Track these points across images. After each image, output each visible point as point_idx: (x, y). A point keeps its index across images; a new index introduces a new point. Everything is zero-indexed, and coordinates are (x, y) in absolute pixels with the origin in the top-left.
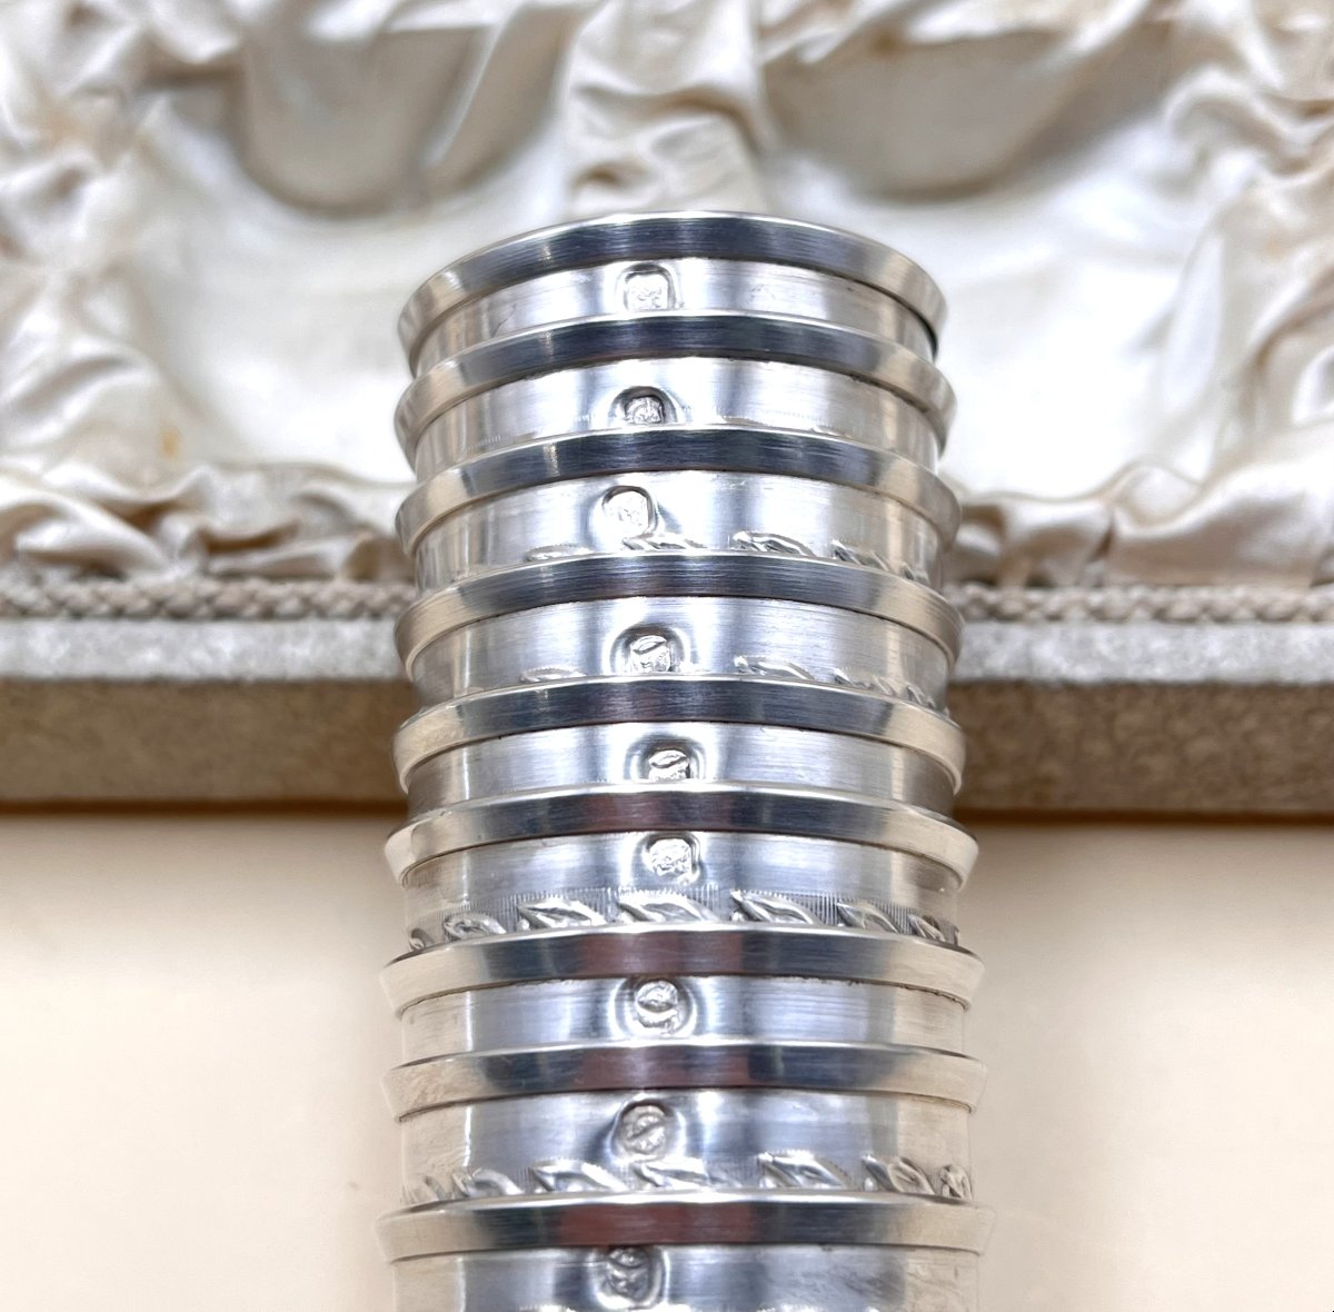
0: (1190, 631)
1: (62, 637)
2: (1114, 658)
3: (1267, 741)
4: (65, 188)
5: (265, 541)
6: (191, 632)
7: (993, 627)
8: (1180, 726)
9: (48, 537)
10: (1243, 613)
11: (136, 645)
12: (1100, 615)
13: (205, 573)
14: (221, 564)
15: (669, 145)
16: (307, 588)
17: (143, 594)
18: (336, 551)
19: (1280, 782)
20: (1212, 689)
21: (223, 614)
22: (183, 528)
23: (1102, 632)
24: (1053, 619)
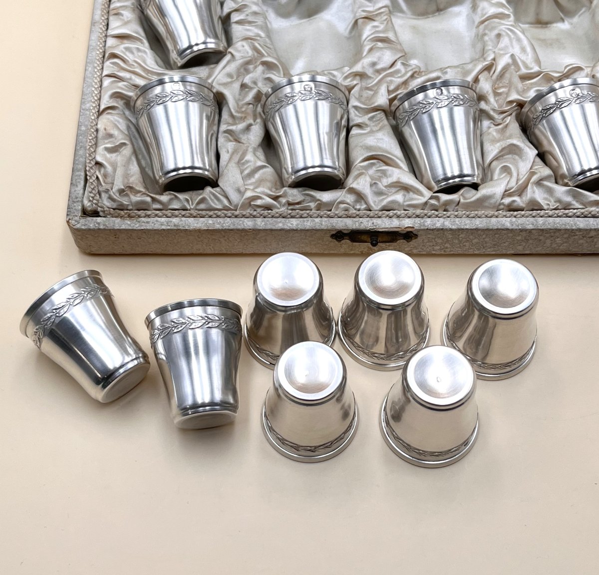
0: (474, 219)
1: (262, 221)
2: (459, 224)
3: (487, 240)
4: (248, 128)
5: (298, 203)
6: (287, 220)
7: (437, 219)
8: (471, 237)
9: (259, 202)
10: (484, 216)
11: (278, 223)
12: (456, 216)
13: (288, 209)
14: (290, 207)
15: (371, 119)
16: (308, 212)
17: (277, 213)
18: (313, 205)
19: (490, 248)
20: (477, 230)
21: (292, 217)
22: (283, 200)
23: (457, 220)
24: (448, 217)
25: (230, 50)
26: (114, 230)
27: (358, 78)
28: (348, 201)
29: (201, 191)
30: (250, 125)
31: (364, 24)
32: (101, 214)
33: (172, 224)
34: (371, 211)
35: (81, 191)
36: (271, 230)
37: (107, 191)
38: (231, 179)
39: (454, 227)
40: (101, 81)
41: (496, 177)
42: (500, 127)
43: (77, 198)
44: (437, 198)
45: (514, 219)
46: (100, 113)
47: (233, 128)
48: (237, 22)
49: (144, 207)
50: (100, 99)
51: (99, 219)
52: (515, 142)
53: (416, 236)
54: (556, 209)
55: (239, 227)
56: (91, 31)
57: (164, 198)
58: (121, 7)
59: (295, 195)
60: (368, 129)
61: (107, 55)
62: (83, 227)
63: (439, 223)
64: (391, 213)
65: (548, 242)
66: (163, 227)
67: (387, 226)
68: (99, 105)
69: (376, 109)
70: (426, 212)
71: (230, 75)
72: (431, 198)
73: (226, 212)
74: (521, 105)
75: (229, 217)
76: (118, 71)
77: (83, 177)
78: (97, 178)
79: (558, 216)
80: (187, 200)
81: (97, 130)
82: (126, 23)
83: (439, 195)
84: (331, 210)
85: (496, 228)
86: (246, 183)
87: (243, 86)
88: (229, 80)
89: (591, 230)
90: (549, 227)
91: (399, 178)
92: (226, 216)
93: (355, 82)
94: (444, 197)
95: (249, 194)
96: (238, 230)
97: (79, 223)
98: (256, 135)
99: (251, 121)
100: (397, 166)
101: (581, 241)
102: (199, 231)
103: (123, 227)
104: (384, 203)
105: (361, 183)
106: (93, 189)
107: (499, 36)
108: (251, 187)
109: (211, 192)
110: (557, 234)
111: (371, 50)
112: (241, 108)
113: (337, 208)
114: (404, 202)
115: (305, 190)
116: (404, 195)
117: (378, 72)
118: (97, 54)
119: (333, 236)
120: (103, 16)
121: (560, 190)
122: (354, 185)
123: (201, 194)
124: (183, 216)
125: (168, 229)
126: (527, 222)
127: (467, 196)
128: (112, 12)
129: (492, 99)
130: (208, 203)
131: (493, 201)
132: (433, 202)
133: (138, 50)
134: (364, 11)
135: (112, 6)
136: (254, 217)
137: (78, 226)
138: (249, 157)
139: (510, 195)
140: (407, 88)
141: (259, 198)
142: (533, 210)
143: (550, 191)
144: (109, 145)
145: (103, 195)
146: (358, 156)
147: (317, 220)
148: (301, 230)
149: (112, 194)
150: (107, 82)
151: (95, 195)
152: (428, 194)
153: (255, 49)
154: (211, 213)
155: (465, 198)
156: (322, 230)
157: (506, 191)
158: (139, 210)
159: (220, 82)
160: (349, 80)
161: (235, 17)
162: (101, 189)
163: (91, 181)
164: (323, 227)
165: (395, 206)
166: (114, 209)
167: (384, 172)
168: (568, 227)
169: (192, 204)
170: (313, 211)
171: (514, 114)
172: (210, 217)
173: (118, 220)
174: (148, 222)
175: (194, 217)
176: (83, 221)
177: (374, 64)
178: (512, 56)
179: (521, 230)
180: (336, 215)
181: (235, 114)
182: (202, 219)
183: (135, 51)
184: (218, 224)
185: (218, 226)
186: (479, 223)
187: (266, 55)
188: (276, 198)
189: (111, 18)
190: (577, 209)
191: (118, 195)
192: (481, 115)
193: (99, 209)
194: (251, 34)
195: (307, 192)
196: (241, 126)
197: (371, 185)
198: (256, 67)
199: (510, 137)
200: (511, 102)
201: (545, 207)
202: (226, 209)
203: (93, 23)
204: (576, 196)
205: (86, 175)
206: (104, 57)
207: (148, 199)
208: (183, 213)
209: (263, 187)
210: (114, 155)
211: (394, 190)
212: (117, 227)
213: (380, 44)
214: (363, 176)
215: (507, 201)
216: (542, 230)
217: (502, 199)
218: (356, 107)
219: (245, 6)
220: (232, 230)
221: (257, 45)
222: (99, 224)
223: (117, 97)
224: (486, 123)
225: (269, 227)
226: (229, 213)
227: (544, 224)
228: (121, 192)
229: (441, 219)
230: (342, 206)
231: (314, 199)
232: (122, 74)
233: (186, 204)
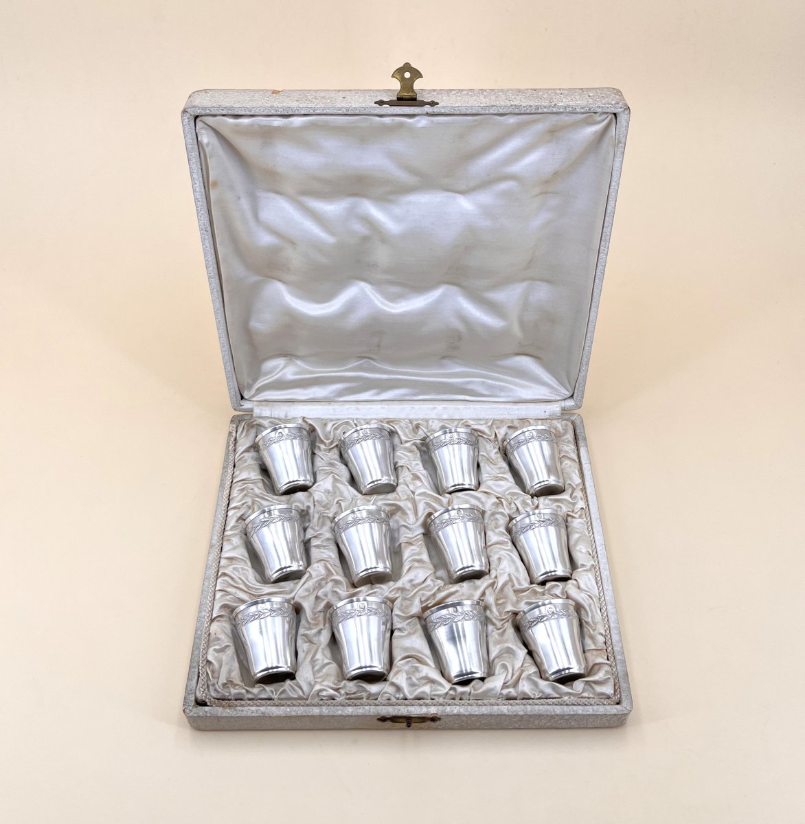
0: (481, 707)
1: (327, 709)
2: (471, 711)
3: (491, 721)
4: (319, 632)
5: (353, 694)
6: (345, 708)
7: (455, 706)
9: (324, 693)
10: (488, 704)
11: (338, 710)
12: (469, 705)
13: (346, 699)
15: (408, 624)
16: (360, 701)
17: (338, 702)
18: (364, 695)
20: (483, 715)
21: (349, 705)
22: (343, 692)
23: (469, 707)
24: (463, 705)
25: (308, 569)
26: (217, 717)
27: (400, 592)
28: (390, 692)
29: (283, 683)
30: (321, 629)
31: (406, 547)
32: (208, 704)
33: (260, 712)
34: (406, 699)
35: (195, 685)
36: (333, 716)
37: (214, 685)
38: (305, 675)
39: (466, 713)
40: (215, 594)
41: (497, 672)
42: (500, 631)
43: (191, 690)
44: (455, 690)
45: (510, 707)
46: (212, 620)
47: (308, 632)
48: (315, 546)
49: (240, 697)
50: (212, 610)
51: (206, 708)
52: (510, 645)
53: (439, 719)
54: (539, 698)
55: (310, 714)
56: (209, 553)
57: (255, 690)
58: (233, 534)
59: (352, 686)
60: (406, 632)
61: (220, 574)
62: (195, 715)
63: (456, 710)
64: (421, 702)
65: (536, 722)
66: (254, 715)
67: (418, 713)
68: (212, 615)
69: (412, 617)
70: (446, 700)
71: (307, 590)
72: (451, 689)
73: (300, 701)
74: (516, 614)
75: (303, 706)
76: (227, 587)
77: (196, 673)
78: (207, 673)
79: (542, 705)
80: (272, 692)
81: (209, 634)
82: (234, 548)
83: (456, 686)
84: (376, 699)
85: (496, 714)
86: (316, 676)
87: (317, 598)
88: (307, 593)
89: (565, 715)
90: (535, 713)
91: (427, 674)
92: (300, 705)
93: (397, 595)
94: (460, 689)
95: (317, 687)
96: (309, 716)
97: (191, 711)
98: (325, 637)
99: (322, 627)
100: (427, 664)
101: (559, 722)
102: (279, 717)
103: (224, 715)
104: (416, 693)
105: (400, 679)
106: (203, 685)
107: (499, 559)
108: (319, 680)
109: (290, 685)
110: (542, 718)
111: (409, 569)
112: (315, 614)
113: (382, 696)
114: (431, 691)
115: (359, 682)
116: (431, 687)
117: (414, 586)
118: (213, 572)
119: (379, 719)
120: (218, 542)
121: (543, 684)
122: (394, 680)
123: (282, 686)
124: (269, 705)
125: (257, 716)
126: (518, 709)
127: (476, 687)
128: (225, 538)
129: (494, 609)
130: (288, 694)
131: (494, 692)
132: (452, 692)
133: (243, 569)
134: (405, 537)
135: (226, 533)
136: (321, 705)
137: (191, 714)
138: (319, 656)
139: (508, 687)
140: (435, 599)
141: (324, 690)
142: (523, 699)
143: (535, 684)
144: (217, 647)
145: (211, 687)
146: (398, 655)
147: (367, 708)
148: (355, 716)
149: (217, 687)
150: (218, 595)
151: (205, 690)
152: (448, 686)
153: (327, 568)
154: (289, 703)
155: (475, 690)
156: (371, 716)
157: (504, 684)
158: (236, 700)
159: (301, 596)
160: (393, 593)
161: (314, 542)
162: (209, 683)
163: (202, 678)
164: (371, 714)
165: (425, 696)
166: (218, 699)
167: (417, 669)
168: (548, 713)
169: (276, 694)
170: (365, 700)
171: (510, 621)
172: (289, 706)
173: (220, 709)
174: (242, 711)
175: (277, 706)
176: (195, 710)
177: (411, 581)
178: (509, 575)
179: (516, 716)
180: (381, 703)
181: (310, 621)
182: (282, 708)
183: (240, 570)
184: (294, 711)
185: (294, 713)
186: (484, 710)
187: (335, 573)
188: (337, 690)
189: (224, 543)
190: (555, 698)
191: (221, 687)
192: (486, 621)
193: (207, 700)
194: (324, 556)
195: (361, 684)
196: (314, 631)
197: (407, 679)
198: (327, 583)
199: (506, 641)
200: (508, 612)
201: (532, 697)
202: (300, 698)
203: (211, 546)
204: (554, 688)
205: (199, 673)
206: (217, 575)
207: (244, 691)
208: (269, 702)
209: (328, 681)
210: (220, 654)
211: (424, 682)
212: (219, 715)
213: (416, 564)
214: (400, 673)
215: (505, 692)
216: (530, 716)
217: (502, 689)
218: (397, 615)
219: (321, 534)
220: (304, 716)
221: (328, 565)
222: (206, 712)
223: (225, 607)
224: (490, 628)
225: (331, 714)
226: (301, 702)
227: (531, 711)
228: (224, 685)
229: (458, 707)
230: (387, 695)
231: (365, 690)
232: (230, 590)
233: (271, 694)
